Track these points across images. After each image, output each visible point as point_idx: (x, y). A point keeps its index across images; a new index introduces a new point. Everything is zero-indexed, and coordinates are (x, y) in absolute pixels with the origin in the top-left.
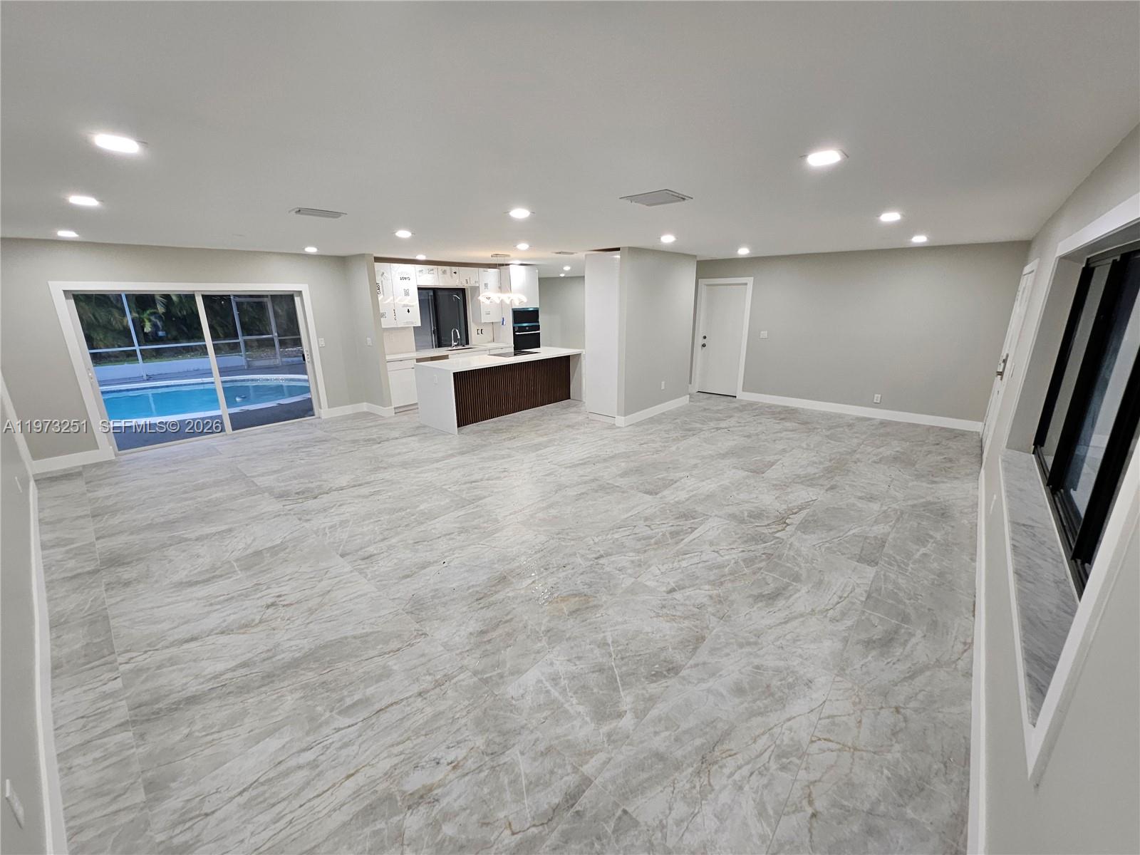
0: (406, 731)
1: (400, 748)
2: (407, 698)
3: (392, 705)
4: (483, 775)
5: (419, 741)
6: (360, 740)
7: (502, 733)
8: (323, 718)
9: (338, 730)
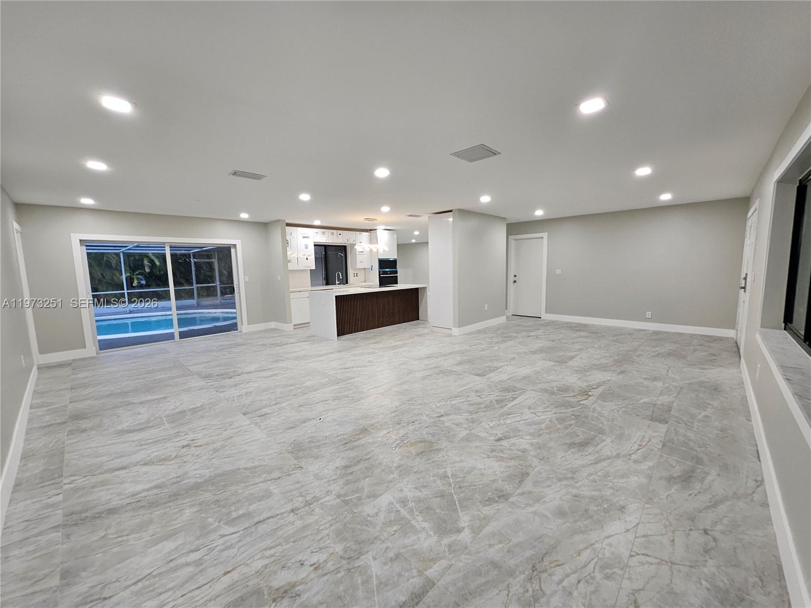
0: (278, 538)
1: (272, 551)
2: (281, 514)
3: (269, 518)
4: (339, 575)
5: (288, 546)
6: (240, 544)
7: (358, 542)
8: (212, 527)
9: (223, 536)
